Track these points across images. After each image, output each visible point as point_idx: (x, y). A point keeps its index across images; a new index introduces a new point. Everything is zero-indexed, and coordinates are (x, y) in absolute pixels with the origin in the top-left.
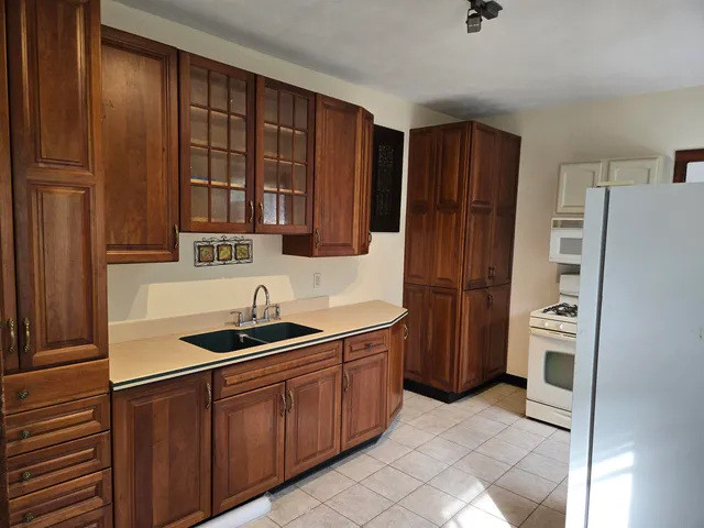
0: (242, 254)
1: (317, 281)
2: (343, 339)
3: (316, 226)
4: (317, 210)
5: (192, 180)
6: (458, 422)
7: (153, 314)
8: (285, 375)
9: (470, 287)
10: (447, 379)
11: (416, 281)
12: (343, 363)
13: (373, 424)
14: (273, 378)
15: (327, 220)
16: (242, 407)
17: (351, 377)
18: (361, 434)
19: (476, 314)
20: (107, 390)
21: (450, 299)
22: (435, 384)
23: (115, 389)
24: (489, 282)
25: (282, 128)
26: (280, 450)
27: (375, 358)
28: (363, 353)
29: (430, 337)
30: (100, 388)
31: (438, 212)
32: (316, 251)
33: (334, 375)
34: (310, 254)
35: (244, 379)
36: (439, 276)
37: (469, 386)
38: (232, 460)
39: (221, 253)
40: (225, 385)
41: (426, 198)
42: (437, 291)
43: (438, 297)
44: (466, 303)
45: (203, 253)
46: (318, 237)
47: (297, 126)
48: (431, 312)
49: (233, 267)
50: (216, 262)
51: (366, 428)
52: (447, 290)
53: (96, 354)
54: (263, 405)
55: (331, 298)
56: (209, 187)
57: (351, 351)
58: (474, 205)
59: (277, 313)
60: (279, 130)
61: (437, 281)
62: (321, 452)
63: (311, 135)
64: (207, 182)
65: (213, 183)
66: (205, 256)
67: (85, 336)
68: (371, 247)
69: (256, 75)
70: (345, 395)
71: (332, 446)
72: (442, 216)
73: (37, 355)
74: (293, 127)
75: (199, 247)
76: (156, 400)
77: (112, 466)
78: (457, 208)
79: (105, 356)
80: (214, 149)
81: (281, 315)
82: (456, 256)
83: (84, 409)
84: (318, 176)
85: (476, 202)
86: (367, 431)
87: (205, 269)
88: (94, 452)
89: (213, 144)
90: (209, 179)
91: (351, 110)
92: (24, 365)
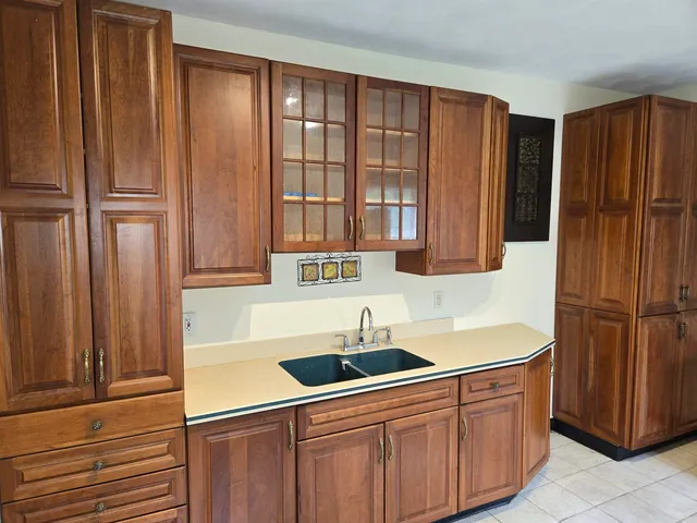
0: (349, 272)
1: (439, 300)
2: (459, 376)
3: (430, 240)
4: (431, 222)
5: (286, 198)
6: (628, 490)
7: (256, 335)
8: (383, 416)
9: (650, 312)
10: (615, 429)
11: (572, 301)
12: (459, 405)
13: (503, 482)
14: (368, 419)
15: (443, 232)
16: (333, 449)
17: (471, 422)
18: (485, 492)
19: (658, 348)
20: (182, 424)
21: (619, 326)
22: (599, 433)
23: (188, 423)
24: (680, 306)
25: (387, 132)
26: (378, 503)
27: (504, 401)
28: (487, 394)
29: (591, 374)
30: (174, 422)
31: (601, 216)
32: (430, 269)
33: (447, 419)
34: (423, 273)
35: (333, 418)
36: (603, 296)
37: (648, 442)
38: (320, 509)
39: (326, 271)
40: (311, 424)
41: (585, 198)
42: (600, 315)
43: (602, 322)
44: (643, 333)
45: (307, 272)
46: (432, 253)
47: (406, 127)
48: (592, 341)
49: (340, 286)
50: (321, 280)
51: (492, 486)
52: (614, 314)
53: (171, 386)
54: (356, 449)
55: (456, 321)
56: (304, 203)
57: (471, 391)
58: (654, 205)
59: (388, 337)
60: (384, 133)
61: (600, 303)
62: (431, 509)
63: (424, 135)
64: (300, 198)
65: (308, 198)
66: (308, 276)
67: (160, 367)
68: (505, 262)
69: (357, 76)
70: (462, 443)
71: (446, 504)
72: (607, 219)
73: (112, 386)
74: (401, 129)
75: (303, 265)
76: (233, 436)
77: (188, 503)
78: (628, 208)
79: (180, 388)
80: (309, 162)
81: (392, 339)
82: (627, 271)
83: (160, 442)
84: (432, 182)
85: (657, 200)
86: (496, 489)
87: (309, 289)
88: (169, 488)
89: (308, 157)
90: (304, 195)
91: (476, 101)
92: (101, 395)
